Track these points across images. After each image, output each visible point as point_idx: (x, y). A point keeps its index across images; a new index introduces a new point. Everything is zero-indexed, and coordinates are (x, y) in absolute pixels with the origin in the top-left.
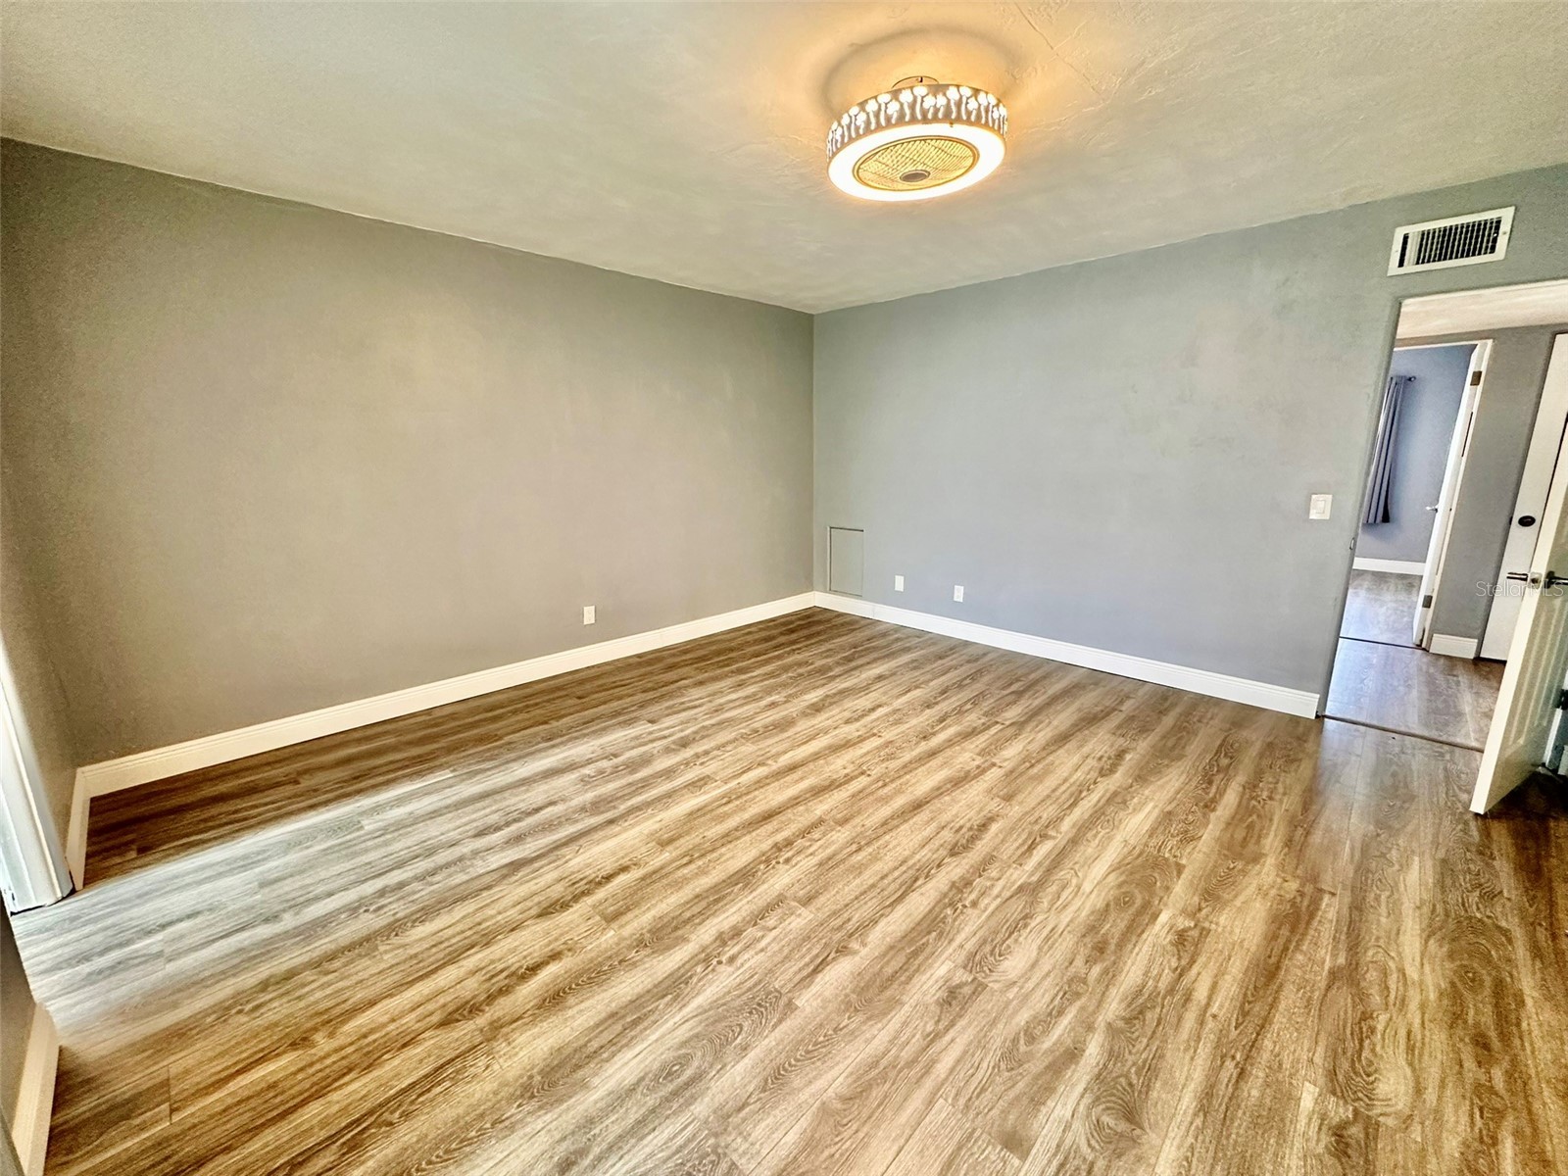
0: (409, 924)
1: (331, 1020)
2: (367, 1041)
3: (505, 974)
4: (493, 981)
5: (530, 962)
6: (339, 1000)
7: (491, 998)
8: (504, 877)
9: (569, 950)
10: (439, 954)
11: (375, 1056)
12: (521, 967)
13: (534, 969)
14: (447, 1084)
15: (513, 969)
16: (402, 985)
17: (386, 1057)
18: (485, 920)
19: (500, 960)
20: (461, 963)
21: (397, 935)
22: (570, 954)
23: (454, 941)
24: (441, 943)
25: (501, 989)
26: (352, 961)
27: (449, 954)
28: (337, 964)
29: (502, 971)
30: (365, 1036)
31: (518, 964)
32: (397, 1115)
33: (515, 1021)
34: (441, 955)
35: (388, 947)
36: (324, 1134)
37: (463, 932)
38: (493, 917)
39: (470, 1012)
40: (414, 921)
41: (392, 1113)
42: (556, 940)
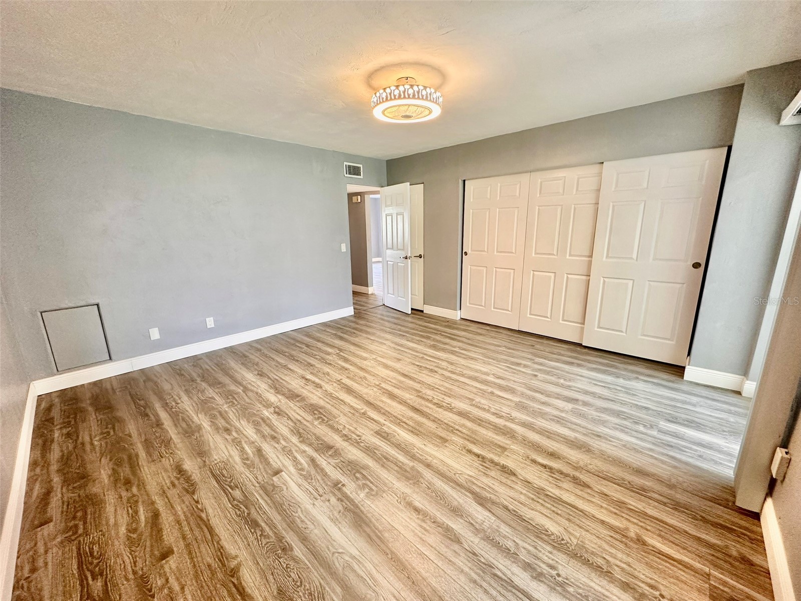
0: (552, 537)
1: (623, 535)
2: (617, 511)
3: (553, 475)
4: (559, 478)
5: (542, 469)
6: (614, 541)
7: (567, 475)
8: (493, 503)
9: (528, 458)
10: (561, 509)
11: (618, 503)
12: (546, 471)
13: (545, 466)
14: (605, 473)
15: (549, 474)
16: (585, 514)
17: (615, 499)
18: (529, 498)
19: (548, 480)
20: (559, 495)
21: (563, 540)
22: (530, 457)
23: (549, 506)
24: (553, 511)
25: (561, 474)
26: (593, 553)
27: (557, 503)
28: (600, 561)
29: (553, 477)
30: (615, 514)
31: (546, 473)
32: (625, 482)
33: (570, 463)
34: (560, 507)
35: (572, 538)
36: (651, 502)
37: (542, 505)
38: (525, 495)
39: (577, 479)
40: (549, 536)
41: (626, 484)
42: (525, 464)
